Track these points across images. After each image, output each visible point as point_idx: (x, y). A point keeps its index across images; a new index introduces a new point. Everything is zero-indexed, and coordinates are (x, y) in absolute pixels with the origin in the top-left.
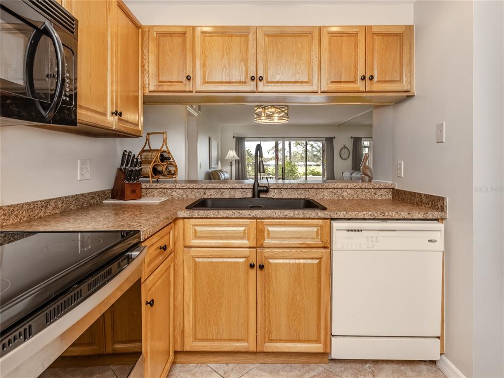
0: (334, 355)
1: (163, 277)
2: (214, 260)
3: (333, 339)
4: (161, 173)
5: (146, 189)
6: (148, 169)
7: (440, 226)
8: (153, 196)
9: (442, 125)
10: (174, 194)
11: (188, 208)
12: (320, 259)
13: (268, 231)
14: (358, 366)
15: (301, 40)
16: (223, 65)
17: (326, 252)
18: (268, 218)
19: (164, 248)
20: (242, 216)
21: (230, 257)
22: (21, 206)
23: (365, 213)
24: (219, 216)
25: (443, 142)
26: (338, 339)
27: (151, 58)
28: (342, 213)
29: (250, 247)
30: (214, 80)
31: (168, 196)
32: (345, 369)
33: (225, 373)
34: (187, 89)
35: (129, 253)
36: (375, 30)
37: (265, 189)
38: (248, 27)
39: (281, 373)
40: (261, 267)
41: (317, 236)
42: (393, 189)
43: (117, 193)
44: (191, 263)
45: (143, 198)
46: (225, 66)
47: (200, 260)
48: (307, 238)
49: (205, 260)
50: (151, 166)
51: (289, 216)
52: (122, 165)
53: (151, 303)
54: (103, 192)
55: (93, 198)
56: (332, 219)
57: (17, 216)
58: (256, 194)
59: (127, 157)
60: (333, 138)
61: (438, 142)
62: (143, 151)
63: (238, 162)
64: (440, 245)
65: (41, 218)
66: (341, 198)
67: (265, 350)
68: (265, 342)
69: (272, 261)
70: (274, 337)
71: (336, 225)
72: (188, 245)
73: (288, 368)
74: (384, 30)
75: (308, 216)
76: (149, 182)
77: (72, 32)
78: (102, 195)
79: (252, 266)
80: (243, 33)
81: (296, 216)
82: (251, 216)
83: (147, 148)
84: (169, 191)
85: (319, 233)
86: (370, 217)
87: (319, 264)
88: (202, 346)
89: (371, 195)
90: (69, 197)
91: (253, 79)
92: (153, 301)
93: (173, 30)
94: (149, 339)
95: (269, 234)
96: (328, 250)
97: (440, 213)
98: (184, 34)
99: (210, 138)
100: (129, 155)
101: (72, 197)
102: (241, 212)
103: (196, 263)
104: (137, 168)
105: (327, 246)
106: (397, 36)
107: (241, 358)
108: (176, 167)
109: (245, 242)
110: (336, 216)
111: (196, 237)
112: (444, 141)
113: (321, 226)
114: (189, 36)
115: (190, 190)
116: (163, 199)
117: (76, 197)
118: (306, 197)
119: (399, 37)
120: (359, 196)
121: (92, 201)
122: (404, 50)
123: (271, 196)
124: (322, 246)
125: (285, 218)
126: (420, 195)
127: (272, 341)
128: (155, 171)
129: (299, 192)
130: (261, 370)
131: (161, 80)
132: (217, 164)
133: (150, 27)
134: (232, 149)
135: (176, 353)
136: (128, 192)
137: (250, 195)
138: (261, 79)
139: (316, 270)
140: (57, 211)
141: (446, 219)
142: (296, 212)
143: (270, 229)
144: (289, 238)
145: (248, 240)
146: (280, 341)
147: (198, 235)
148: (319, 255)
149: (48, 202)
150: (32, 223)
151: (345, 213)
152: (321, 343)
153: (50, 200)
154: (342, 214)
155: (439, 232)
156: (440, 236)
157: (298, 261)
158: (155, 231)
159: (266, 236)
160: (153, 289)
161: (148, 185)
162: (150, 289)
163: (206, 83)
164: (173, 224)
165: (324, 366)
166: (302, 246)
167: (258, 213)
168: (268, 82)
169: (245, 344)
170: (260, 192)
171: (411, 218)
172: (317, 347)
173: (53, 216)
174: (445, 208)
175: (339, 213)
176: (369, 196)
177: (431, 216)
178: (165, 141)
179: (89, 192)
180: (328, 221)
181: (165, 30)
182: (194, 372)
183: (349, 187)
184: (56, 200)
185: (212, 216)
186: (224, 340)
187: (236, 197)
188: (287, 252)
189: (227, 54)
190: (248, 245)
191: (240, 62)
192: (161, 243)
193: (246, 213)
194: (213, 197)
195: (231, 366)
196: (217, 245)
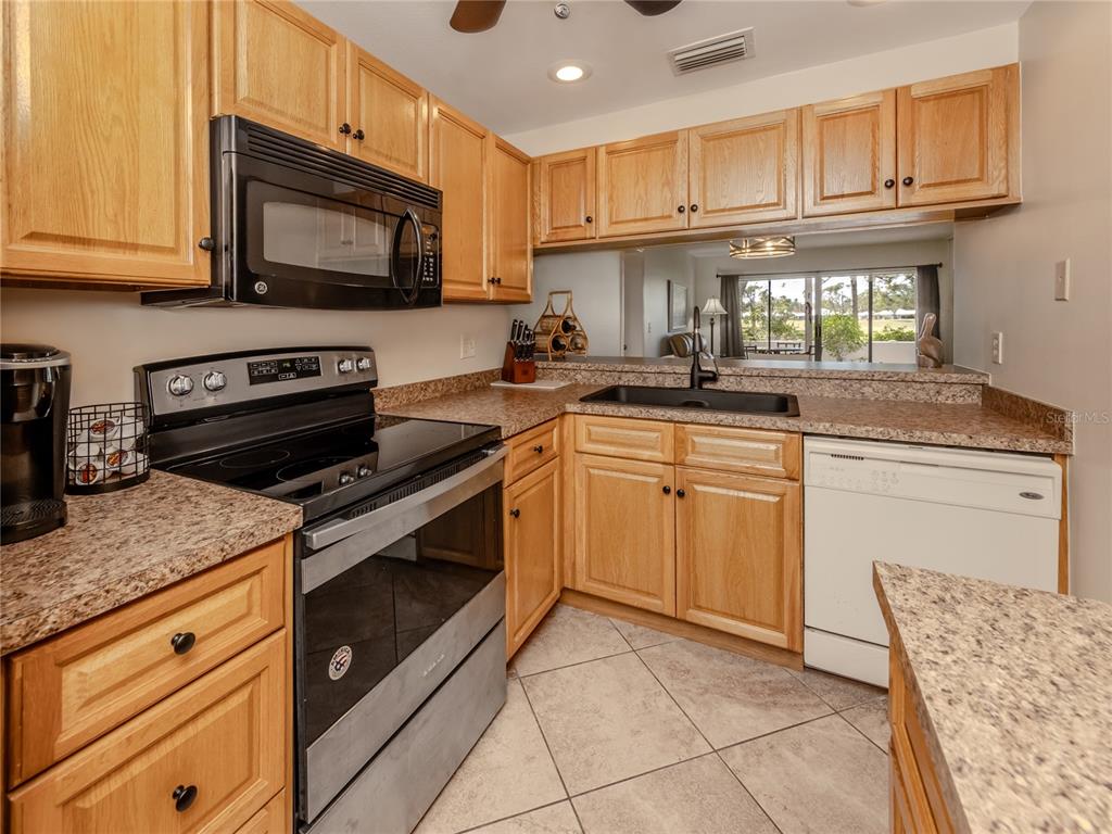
0: (809, 661)
1: (540, 486)
2: (615, 474)
3: (807, 632)
4: (562, 347)
5: (543, 369)
6: (545, 342)
7: (1054, 468)
8: (552, 379)
9: (1064, 263)
10: (579, 377)
11: (583, 400)
12: (782, 496)
13: (693, 441)
14: (861, 692)
15: (763, 138)
16: (637, 196)
17: (792, 487)
18: (692, 423)
19: (540, 450)
20: (651, 416)
21: (635, 474)
22: (401, 388)
23: (871, 429)
24: (620, 414)
25: (1065, 300)
26: (816, 634)
27: (544, 199)
28: (822, 424)
29: (664, 463)
30: (625, 219)
31: (570, 380)
32: (833, 689)
33: (630, 635)
34: (588, 236)
35: (485, 451)
36: (916, 92)
37: (711, 375)
38: (675, 133)
39: (716, 661)
40: (681, 494)
41: (777, 458)
42: (983, 385)
43: (507, 374)
44: (584, 475)
45: (537, 382)
46: (640, 197)
47: (596, 472)
48: (759, 460)
49: (602, 472)
50: (551, 338)
51: (725, 422)
52: (512, 338)
53: (516, 514)
54: (492, 372)
55: (478, 379)
56: (804, 434)
57: (397, 399)
58: (696, 383)
59: (518, 329)
60: (936, 266)
61: (1057, 300)
62: (544, 317)
63: (725, 318)
64: (1051, 505)
65: (420, 401)
66: (858, 396)
67: (689, 619)
68: (688, 608)
69: (699, 488)
70: (702, 603)
71: (810, 443)
72: (579, 449)
73: (728, 657)
74: (939, 89)
75: (758, 426)
76: (547, 359)
77: (436, 207)
78: (489, 375)
79: (666, 491)
80: (667, 141)
81: (737, 424)
82: (666, 418)
83: (549, 313)
84: (572, 374)
85: (781, 454)
86: (880, 437)
87: (781, 503)
88: (598, 589)
89: (928, 394)
90: (449, 379)
91: (681, 210)
92: (518, 511)
93: (568, 157)
94: (516, 558)
95: (694, 447)
96: (797, 485)
97: (1052, 442)
98: (584, 159)
99: (669, 282)
100: (521, 327)
101: (454, 378)
102: (651, 411)
103: (590, 475)
104: (529, 343)
105: (795, 476)
106: (972, 92)
107: (656, 621)
108: (585, 338)
109: (658, 455)
110: (809, 430)
111: (590, 440)
112: (1067, 298)
113: (784, 443)
114: (589, 161)
115: (599, 373)
116: (563, 384)
117: (459, 379)
118: (788, 392)
119: (977, 96)
120: (900, 394)
121: (477, 384)
122: (990, 119)
123: (723, 387)
124: (784, 475)
125: (719, 425)
126: (1026, 401)
127: (699, 608)
128: (556, 345)
129: (774, 382)
130: (684, 647)
131: (555, 226)
132: (686, 323)
133: (540, 158)
134: (714, 297)
135: (564, 590)
136: (518, 373)
137: (687, 384)
138: (694, 209)
139: (773, 514)
140: (437, 395)
141: (1071, 455)
142: (737, 418)
143: (696, 439)
144: (728, 456)
145: (662, 452)
146: (713, 611)
147: (593, 437)
148: (778, 490)
149: (427, 384)
150: (411, 408)
151: (828, 425)
152: (783, 632)
153: (430, 382)
154: (821, 427)
155: (1050, 480)
156: (1051, 488)
157: (742, 494)
158: (524, 428)
159: (690, 449)
160: (523, 497)
161: (545, 364)
162: (518, 496)
163: (612, 223)
164: (557, 420)
165: (795, 673)
166: (749, 471)
167: (677, 414)
168: (708, 212)
169: (659, 602)
170: (703, 380)
171: (975, 445)
172: (779, 638)
173: (431, 402)
174: (1067, 433)
175: (816, 424)
176: (922, 396)
177: (1027, 446)
178: (570, 302)
179: (473, 372)
180: (796, 436)
181: (560, 158)
182: (588, 621)
183: (875, 378)
184: (436, 382)
185: (611, 413)
186: (629, 588)
187: (666, 385)
188: (722, 478)
189: (643, 178)
190: (662, 460)
191: (663, 186)
192: (536, 443)
193: (658, 412)
194: (632, 384)
195: (640, 629)
196: (617, 454)
